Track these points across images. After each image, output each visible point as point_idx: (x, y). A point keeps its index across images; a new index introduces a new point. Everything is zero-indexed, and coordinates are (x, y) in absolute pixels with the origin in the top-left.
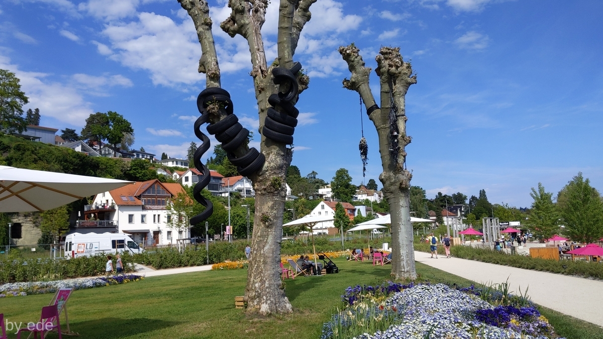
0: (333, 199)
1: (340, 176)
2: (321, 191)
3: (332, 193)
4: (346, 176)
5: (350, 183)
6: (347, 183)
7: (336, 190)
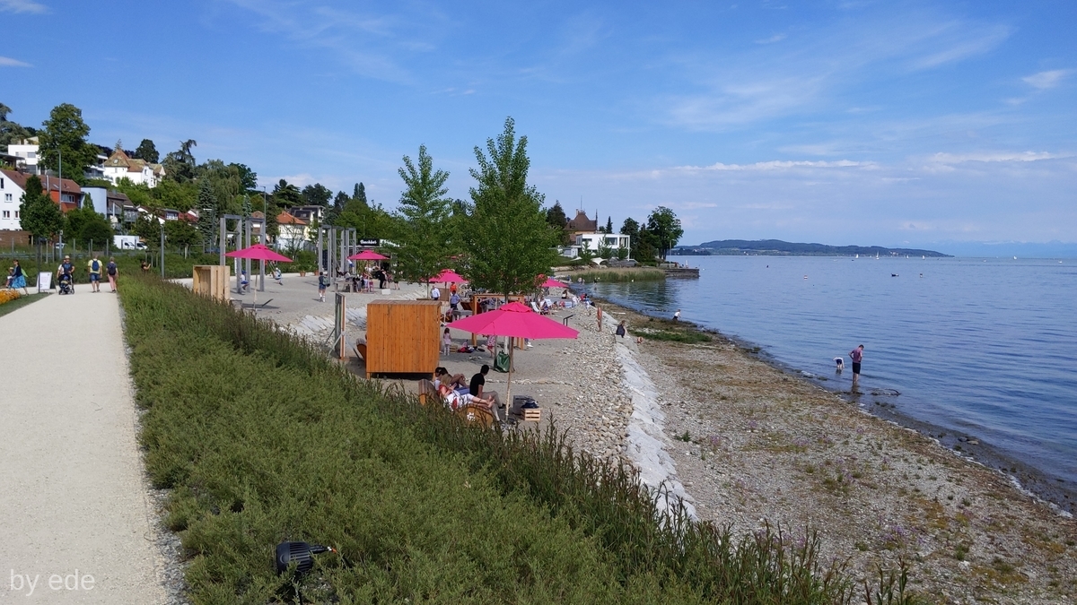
0: (43, 169)
1: (61, 121)
2: (13, 150)
3: (38, 157)
4: (77, 121)
5: (85, 137)
6: (76, 137)
7: (50, 152)
